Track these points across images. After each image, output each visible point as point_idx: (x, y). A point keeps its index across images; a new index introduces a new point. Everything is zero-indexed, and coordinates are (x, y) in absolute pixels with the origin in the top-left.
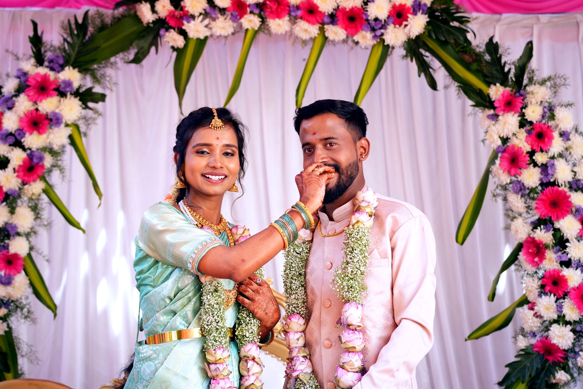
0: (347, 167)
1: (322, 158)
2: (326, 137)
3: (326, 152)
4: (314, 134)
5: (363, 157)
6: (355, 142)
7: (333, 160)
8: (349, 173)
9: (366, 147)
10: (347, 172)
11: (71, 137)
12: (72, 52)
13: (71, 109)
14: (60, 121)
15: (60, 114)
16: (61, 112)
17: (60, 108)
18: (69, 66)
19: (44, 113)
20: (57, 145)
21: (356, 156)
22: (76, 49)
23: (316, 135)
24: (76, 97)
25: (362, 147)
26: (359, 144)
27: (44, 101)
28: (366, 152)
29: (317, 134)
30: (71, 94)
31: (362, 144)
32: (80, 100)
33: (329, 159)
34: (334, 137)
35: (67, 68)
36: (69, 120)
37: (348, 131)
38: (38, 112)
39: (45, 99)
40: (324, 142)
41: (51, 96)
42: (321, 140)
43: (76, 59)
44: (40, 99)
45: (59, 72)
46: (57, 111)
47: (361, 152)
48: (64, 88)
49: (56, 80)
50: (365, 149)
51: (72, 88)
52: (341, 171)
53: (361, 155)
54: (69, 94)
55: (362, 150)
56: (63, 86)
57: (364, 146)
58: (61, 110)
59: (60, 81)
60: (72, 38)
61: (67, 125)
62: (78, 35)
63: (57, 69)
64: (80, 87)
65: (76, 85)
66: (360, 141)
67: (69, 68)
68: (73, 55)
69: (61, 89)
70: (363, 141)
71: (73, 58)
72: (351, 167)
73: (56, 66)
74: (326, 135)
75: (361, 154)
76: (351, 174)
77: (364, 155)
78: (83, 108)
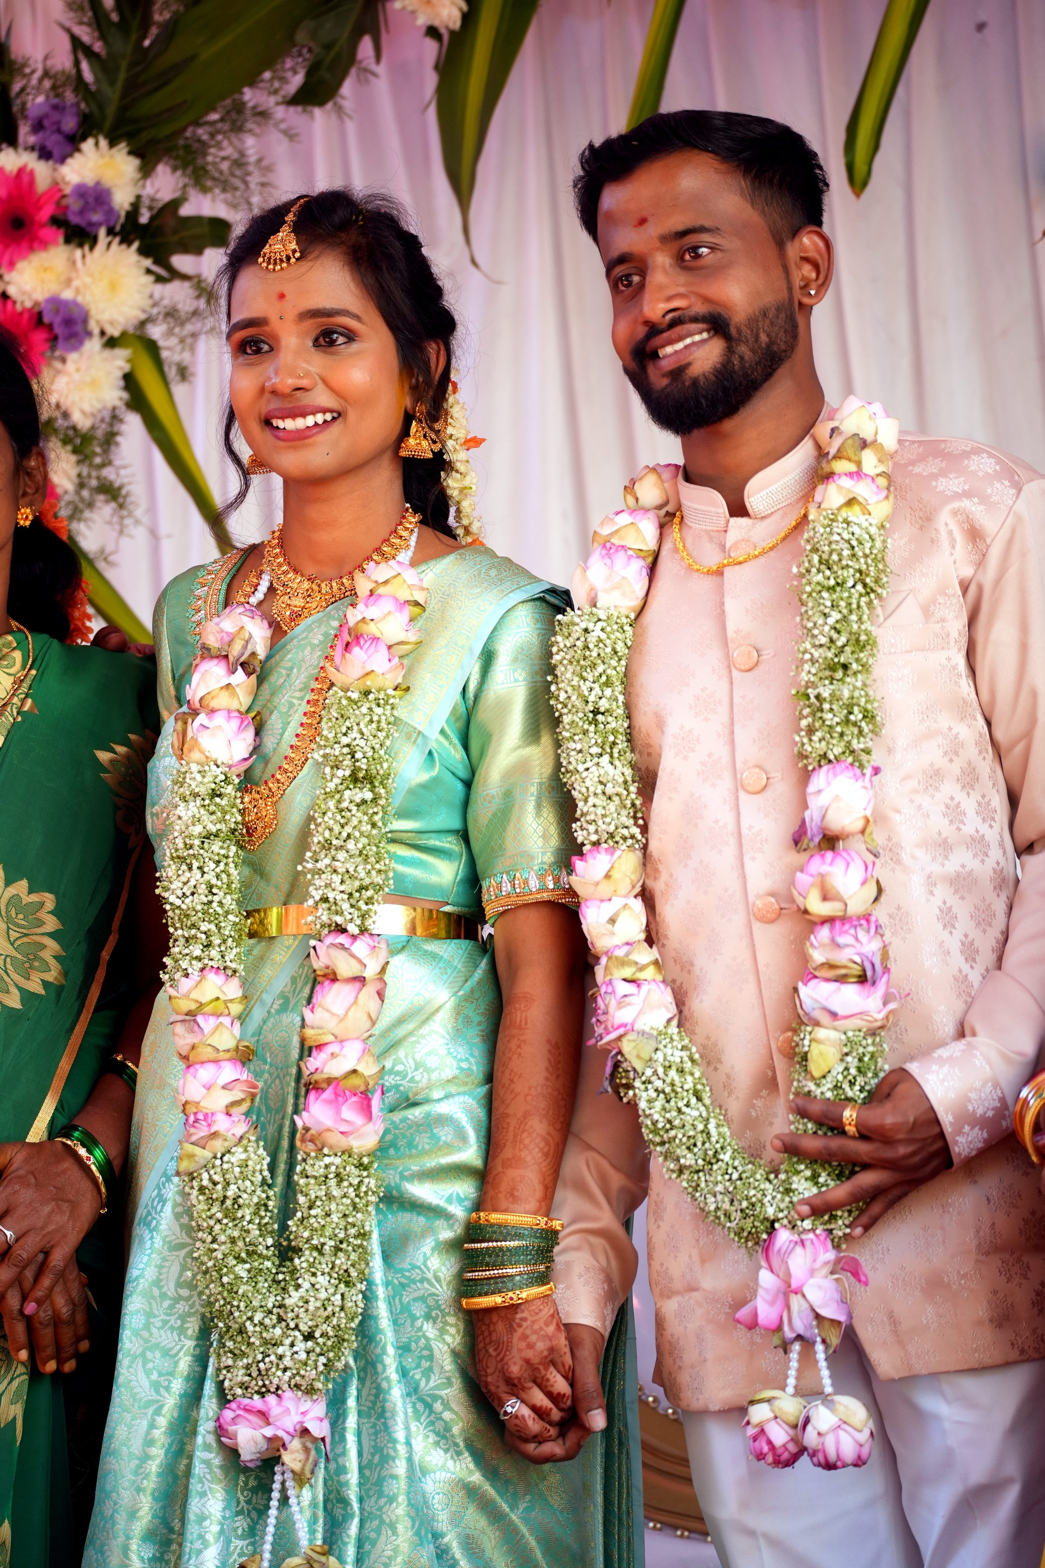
0: (753, 322)
1: (669, 299)
2: (680, 227)
3: (682, 278)
4: (643, 221)
5: (813, 292)
6: (780, 245)
7: (706, 300)
8: (764, 338)
9: (818, 257)
10: (757, 338)
11: (130, 381)
12: (107, 90)
13: (113, 287)
14: (79, 328)
15: (75, 303)
16: (80, 299)
17: (76, 283)
18: (96, 137)
19: (28, 304)
20: (83, 412)
21: (785, 286)
22: (122, 76)
23: (646, 225)
24: (126, 241)
25: (806, 259)
26: (792, 251)
27: (21, 265)
28: (822, 276)
29: (651, 220)
30: (111, 232)
31: (803, 249)
32: (143, 252)
33: (693, 299)
34: (707, 224)
35: (88, 145)
36: (112, 323)
37: (753, 205)
38: (9, 306)
39: (25, 258)
40: (676, 245)
41: (44, 245)
42: (665, 239)
43: (123, 109)
44: (6, 258)
45: (62, 160)
46: (67, 295)
47: (803, 278)
48: (82, 212)
49: (56, 188)
50: (816, 267)
51: (110, 211)
52: (733, 331)
53: (805, 287)
54: (102, 232)
55: (808, 271)
56: (74, 205)
57: (812, 254)
58: (78, 291)
59: (68, 190)
60: (103, 37)
61: (111, 343)
62: (123, 26)
63: (56, 152)
64: (136, 207)
65: (122, 200)
66: (797, 240)
67: (97, 144)
68: (113, 95)
69: (74, 219)
70: (808, 241)
71: (111, 110)
72: (768, 322)
73: (53, 141)
74: (678, 222)
75: (802, 284)
76: (771, 343)
77: (814, 285)
78: (159, 279)
